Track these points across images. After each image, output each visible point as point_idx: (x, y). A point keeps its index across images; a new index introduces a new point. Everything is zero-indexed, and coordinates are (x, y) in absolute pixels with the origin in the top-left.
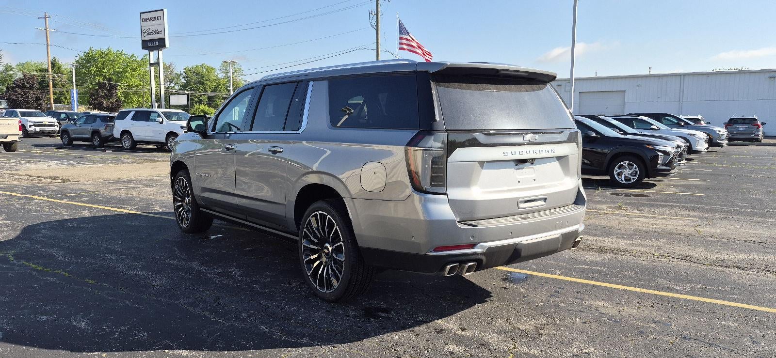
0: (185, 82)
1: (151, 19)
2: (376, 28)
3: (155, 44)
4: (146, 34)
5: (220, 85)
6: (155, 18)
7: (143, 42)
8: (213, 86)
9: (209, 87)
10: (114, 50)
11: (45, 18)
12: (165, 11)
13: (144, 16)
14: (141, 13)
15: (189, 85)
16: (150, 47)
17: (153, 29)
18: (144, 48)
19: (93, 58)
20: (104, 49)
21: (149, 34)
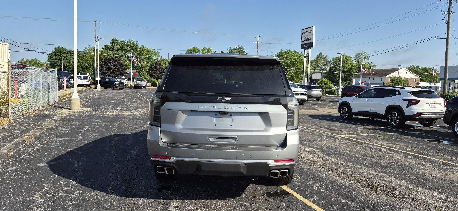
0: (333, 65)
1: (307, 32)
2: (447, 22)
3: (307, 46)
4: (303, 41)
5: (353, 67)
6: (309, 31)
7: (302, 45)
8: (349, 68)
9: (347, 68)
10: (292, 50)
11: (258, 37)
12: (314, 27)
13: (304, 31)
14: (302, 30)
15: (334, 68)
16: (305, 47)
17: (307, 37)
18: (302, 48)
19: (282, 55)
20: (288, 50)
21: (306, 40)
